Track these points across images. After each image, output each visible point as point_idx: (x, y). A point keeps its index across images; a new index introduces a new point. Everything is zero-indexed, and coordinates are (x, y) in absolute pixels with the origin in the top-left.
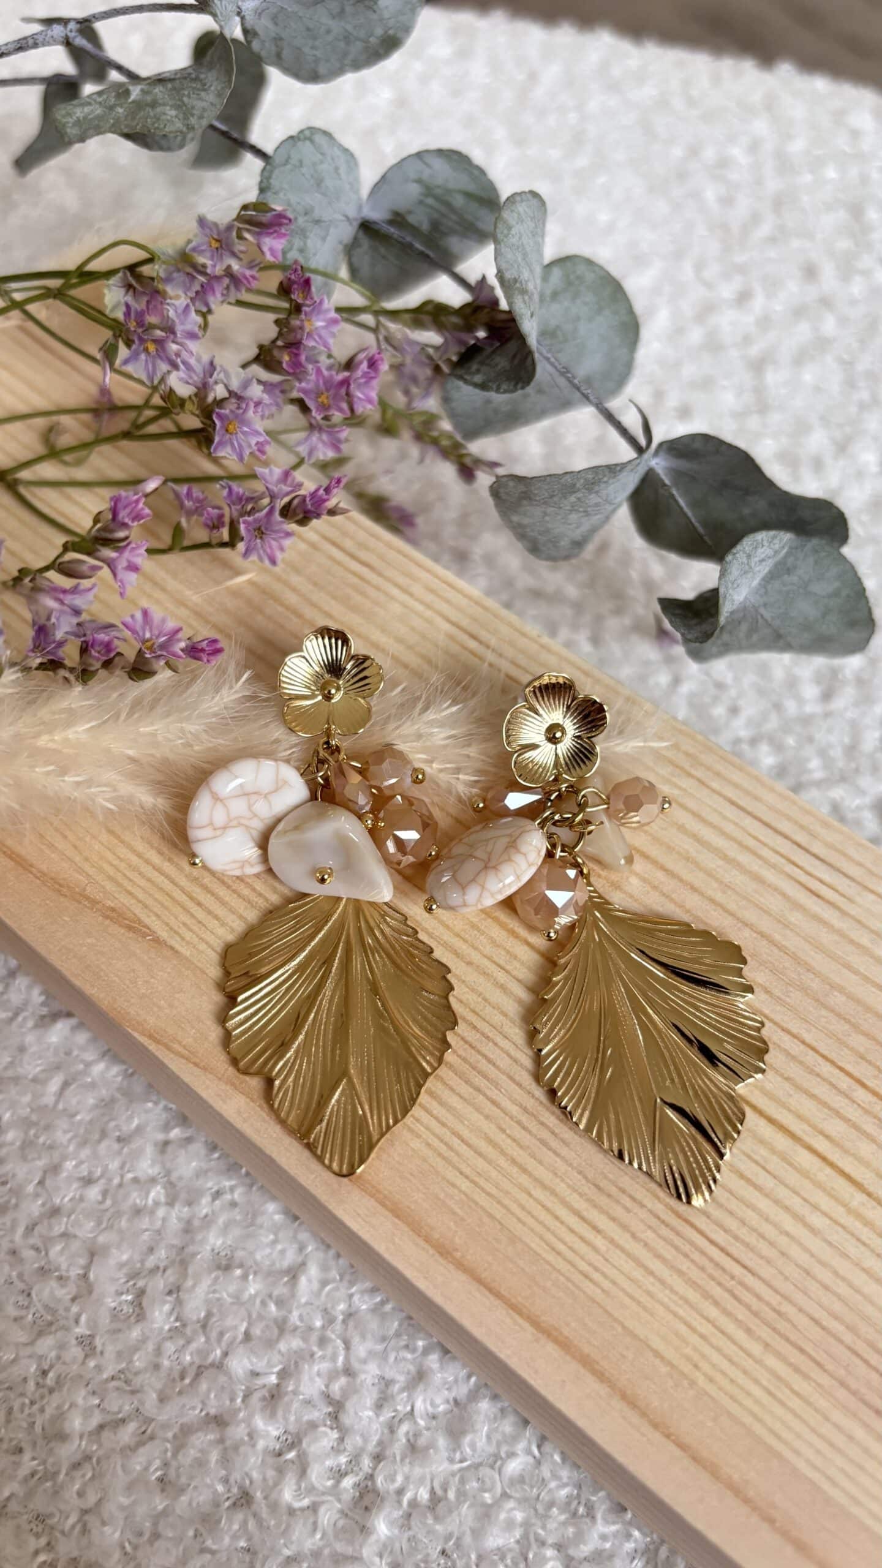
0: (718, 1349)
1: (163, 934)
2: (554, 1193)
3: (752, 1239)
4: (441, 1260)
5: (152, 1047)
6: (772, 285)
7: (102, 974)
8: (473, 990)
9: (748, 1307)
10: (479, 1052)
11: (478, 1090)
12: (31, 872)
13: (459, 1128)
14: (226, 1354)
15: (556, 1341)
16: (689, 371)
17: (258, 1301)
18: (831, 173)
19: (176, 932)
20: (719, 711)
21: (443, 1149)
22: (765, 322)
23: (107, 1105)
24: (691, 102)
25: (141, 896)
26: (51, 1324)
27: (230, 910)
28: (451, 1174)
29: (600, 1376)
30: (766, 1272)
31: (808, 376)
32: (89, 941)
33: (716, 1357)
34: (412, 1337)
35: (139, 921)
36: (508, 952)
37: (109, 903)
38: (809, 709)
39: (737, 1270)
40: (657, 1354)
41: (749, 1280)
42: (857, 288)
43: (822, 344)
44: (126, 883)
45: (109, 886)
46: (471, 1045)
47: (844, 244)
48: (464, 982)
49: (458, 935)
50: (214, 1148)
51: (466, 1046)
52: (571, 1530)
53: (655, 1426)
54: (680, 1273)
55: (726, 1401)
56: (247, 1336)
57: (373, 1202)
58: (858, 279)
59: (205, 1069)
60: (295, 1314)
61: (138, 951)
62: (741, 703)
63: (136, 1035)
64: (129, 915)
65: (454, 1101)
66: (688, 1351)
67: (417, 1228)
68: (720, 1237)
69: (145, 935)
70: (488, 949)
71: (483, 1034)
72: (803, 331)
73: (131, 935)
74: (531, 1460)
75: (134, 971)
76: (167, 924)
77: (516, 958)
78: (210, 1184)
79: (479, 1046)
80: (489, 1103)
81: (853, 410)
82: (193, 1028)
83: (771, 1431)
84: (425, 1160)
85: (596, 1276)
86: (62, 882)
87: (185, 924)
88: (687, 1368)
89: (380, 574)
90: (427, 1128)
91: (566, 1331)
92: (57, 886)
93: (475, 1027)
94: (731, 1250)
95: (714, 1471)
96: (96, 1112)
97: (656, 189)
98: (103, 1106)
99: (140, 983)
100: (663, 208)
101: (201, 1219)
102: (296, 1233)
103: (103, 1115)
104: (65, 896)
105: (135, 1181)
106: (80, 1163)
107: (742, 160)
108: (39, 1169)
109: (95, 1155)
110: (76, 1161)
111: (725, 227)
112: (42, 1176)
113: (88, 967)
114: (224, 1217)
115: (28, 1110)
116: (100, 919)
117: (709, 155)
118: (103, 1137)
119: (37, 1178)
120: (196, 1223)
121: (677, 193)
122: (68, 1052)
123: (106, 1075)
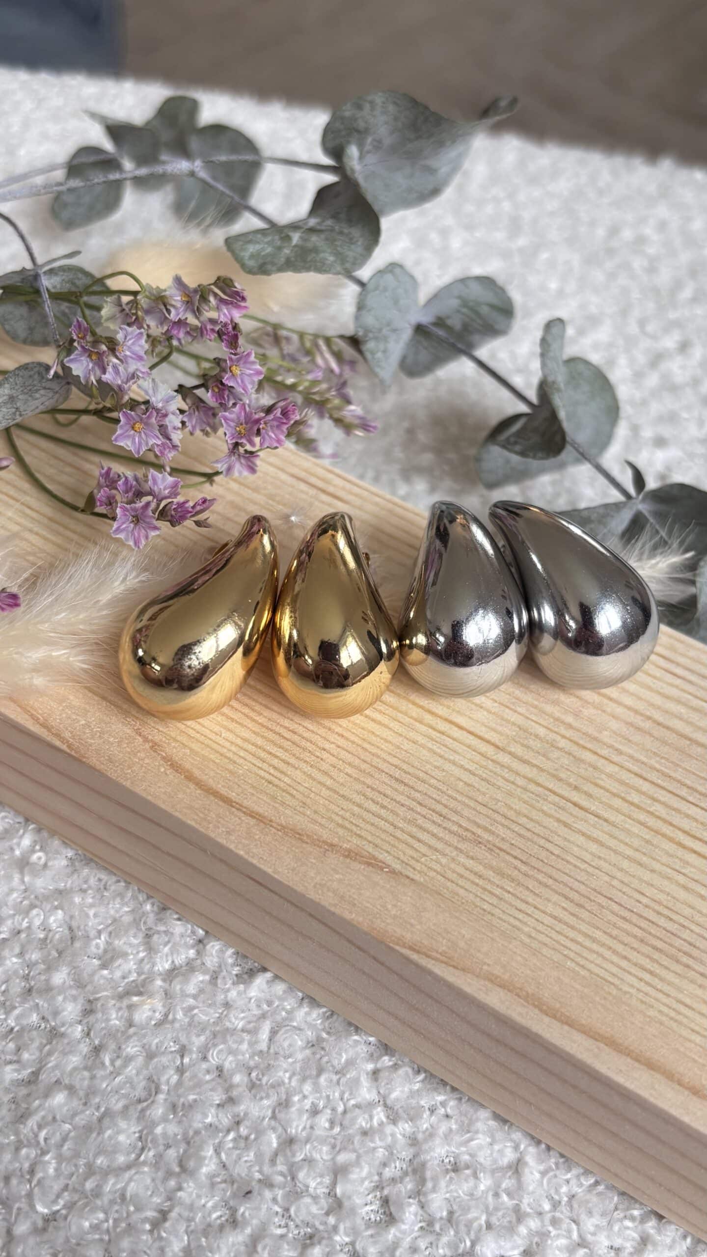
1: (397, 866)
5: (414, 957)
7: (356, 902)
8: (661, 891)
10: (679, 937)
11: (687, 966)
12: (271, 826)
13: (680, 996)
14: (473, 1244)
16: (655, 408)
17: (491, 1194)
19: (407, 864)
21: (673, 1014)
23: (315, 1045)
24: (601, 193)
25: (369, 838)
26: (311, 1237)
27: (446, 843)
28: (685, 1033)
32: (337, 876)
35: (375, 859)
36: (681, 860)
37: (345, 845)
44: (354, 829)
45: (341, 831)
46: (672, 934)
49: (637, 850)
51: (669, 934)
56: (489, 1226)
57: (629, 1060)
59: (463, 970)
60: (526, 1201)
61: (381, 882)
63: (397, 948)
64: (364, 853)
65: (670, 977)
67: (670, 1076)
69: (382, 869)
70: (665, 859)
73: (371, 868)
75: (381, 897)
76: (398, 859)
77: (688, 863)
79: (679, 934)
80: (698, 976)
82: (444, 938)
84: (661, 1023)
86: (300, 831)
87: (413, 858)
90: (657, 1000)
92: (297, 836)
93: (671, 919)
96: (308, 1052)
97: (590, 260)
98: (313, 1046)
99: (389, 907)
100: (598, 276)
101: (424, 1132)
102: (509, 1134)
103: (314, 1053)
104: (307, 843)
105: (358, 1106)
106: (305, 1097)
107: (655, 237)
108: (269, 1106)
109: (317, 1088)
110: (301, 1095)
111: (656, 290)
112: (274, 1112)
113: (342, 897)
114: (443, 1128)
115: (247, 1056)
116: (341, 858)
117: (627, 234)
118: (320, 1071)
119: (269, 1113)
120: (420, 1136)
121: (609, 265)
122: (270, 1003)
123: (309, 1019)
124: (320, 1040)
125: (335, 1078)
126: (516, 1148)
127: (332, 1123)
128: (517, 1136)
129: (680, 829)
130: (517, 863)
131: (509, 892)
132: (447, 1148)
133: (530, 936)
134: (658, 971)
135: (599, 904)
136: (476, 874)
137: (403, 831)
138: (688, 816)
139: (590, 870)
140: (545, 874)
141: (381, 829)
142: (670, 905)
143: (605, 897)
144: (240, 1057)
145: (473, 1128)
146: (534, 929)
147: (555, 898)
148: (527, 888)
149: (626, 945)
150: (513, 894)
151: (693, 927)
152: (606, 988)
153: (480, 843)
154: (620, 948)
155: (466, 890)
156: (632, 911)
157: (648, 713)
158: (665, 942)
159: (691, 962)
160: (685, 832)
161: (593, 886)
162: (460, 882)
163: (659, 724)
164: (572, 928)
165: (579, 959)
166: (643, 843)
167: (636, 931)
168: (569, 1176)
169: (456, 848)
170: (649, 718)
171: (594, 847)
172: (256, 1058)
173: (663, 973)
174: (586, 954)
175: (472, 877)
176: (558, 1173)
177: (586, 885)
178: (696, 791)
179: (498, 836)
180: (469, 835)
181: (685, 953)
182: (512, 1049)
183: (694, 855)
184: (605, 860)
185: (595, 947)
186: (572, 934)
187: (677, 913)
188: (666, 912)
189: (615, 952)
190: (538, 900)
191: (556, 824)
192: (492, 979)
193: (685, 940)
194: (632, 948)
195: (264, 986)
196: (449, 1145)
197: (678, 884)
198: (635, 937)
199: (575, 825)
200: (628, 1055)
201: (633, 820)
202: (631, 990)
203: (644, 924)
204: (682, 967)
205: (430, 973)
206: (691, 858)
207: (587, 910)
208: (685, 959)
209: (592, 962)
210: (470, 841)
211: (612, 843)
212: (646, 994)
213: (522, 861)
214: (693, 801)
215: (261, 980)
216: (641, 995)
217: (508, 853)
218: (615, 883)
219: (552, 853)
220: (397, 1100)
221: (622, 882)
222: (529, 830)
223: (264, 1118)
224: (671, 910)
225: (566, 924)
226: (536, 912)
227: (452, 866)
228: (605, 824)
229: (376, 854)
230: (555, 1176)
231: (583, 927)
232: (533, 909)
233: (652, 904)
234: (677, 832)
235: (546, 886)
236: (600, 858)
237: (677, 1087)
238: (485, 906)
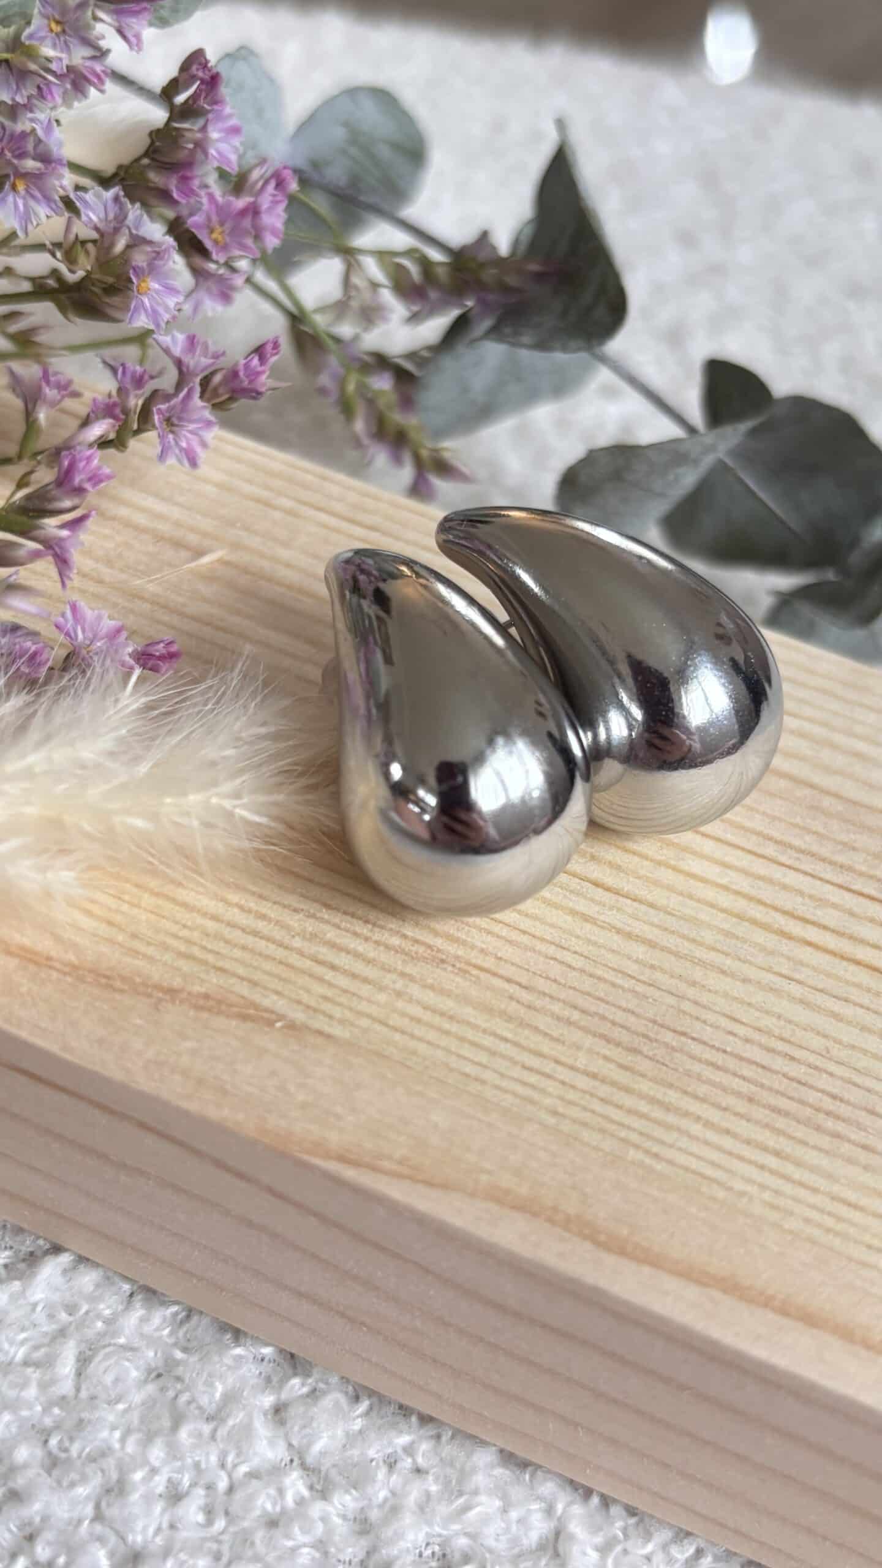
1: (299, 1016)
5: (349, 1173)
7: (228, 1087)
8: (767, 1012)
10: (811, 1087)
11: (837, 1136)
12: (51, 967)
13: (836, 1189)
19: (315, 1010)
21: (830, 1222)
23: (163, 1373)
25: (241, 971)
28: (858, 1252)
32: (189, 1044)
35: (255, 1005)
36: (789, 958)
37: (197, 988)
44: (211, 958)
45: (185, 966)
46: (799, 1082)
48: (749, 1004)
49: (714, 949)
51: (795, 1085)
57: (771, 1315)
59: (445, 1187)
61: (272, 1046)
63: (316, 1161)
64: (235, 999)
65: (812, 1157)
69: (270, 1024)
70: (762, 960)
71: (810, 1066)
73: (249, 1025)
75: (274, 1074)
76: (299, 1002)
77: (801, 963)
80: (859, 1150)
82: (400, 1134)
84: (813, 1241)
86: (108, 973)
87: (326, 998)
90: (797, 1200)
92: (103, 981)
93: (793, 1059)
96: (151, 1388)
98: (159, 1376)
99: (292, 1089)
101: (381, 1506)
102: (532, 1488)
103: (163, 1389)
104: (122, 991)
105: (253, 1475)
106: (154, 1471)
108: (88, 1498)
109: (174, 1452)
110: (147, 1469)
112: (98, 1507)
113: (200, 1082)
114: (414, 1495)
115: (39, 1408)
116: (192, 1013)
118: (177, 1421)
119: (89, 1510)
120: (374, 1515)
122: (71, 1309)
123: (147, 1329)
124: (170, 1364)
125: (207, 1429)
126: (549, 1511)
127: (209, 1512)
128: (548, 1488)
129: (776, 909)
130: (512, 989)
131: (506, 1040)
132: (426, 1529)
133: (555, 1113)
134: (788, 1150)
135: (667, 1045)
136: (442, 1014)
137: (301, 953)
138: (785, 887)
139: (640, 988)
140: (564, 1002)
141: (260, 954)
142: (786, 1035)
143: (675, 1031)
144: (25, 1413)
145: (469, 1486)
146: (561, 1099)
147: (588, 1041)
148: (536, 1029)
149: (725, 1109)
150: (516, 1044)
151: (832, 1067)
152: (704, 1189)
153: (443, 961)
154: (714, 1116)
155: (429, 1043)
156: (725, 1051)
158: (791, 1098)
159: (840, 1127)
160: (785, 913)
161: (650, 1014)
162: (417, 1032)
164: (627, 1090)
165: (648, 1144)
166: (721, 937)
167: (736, 1083)
168: (650, 1547)
169: (403, 975)
171: (639, 951)
172: (56, 1411)
173: (800, 1152)
174: (658, 1132)
175: (437, 1020)
176: (629, 1545)
177: (637, 1016)
178: (791, 847)
179: (473, 947)
180: (421, 949)
181: (828, 1113)
182: (544, 1326)
183: (809, 949)
184: (663, 971)
185: (671, 1119)
186: (629, 1101)
187: (800, 1047)
188: (780, 1046)
189: (708, 1124)
190: (560, 1047)
191: (569, 918)
192: (499, 1197)
193: (823, 1091)
194: (736, 1114)
195: (59, 1280)
196: (429, 1523)
197: (792, 999)
198: (738, 1094)
199: (602, 918)
200: (766, 1305)
201: (699, 901)
202: (749, 1188)
203: (748, 1071)
204: (828, 1139)
205: (380, 1200)
206: (806, 954)
207: (646, 1057)
208: (830, 1124)
209: (671, 1146)
210: (425, 959)
211: (670, 941)
212: (777, 1192)
213: (520, 985)
214: (788, 863)
215: (51, 1270)
216: (767, 1196)
217: (495, 974)
218: (686, 1006)
219: (570, 966)
220: (323, 1454)
221: (696, 1003)
222: (524, 932)
223: (80, 1522)
224: (789, 1042)
225: (614, 1084)
226: (559, 1068)
227: (400, 1004)
228: (652, 911)
229: (256, 996)
230: (625, 1552)
231: (645, 1086)
232: (553, 1065)
233: (756, 1036)
234: (773, 913)
236: (652, 967)
237: (863, 1353)
238: (469, 1069)
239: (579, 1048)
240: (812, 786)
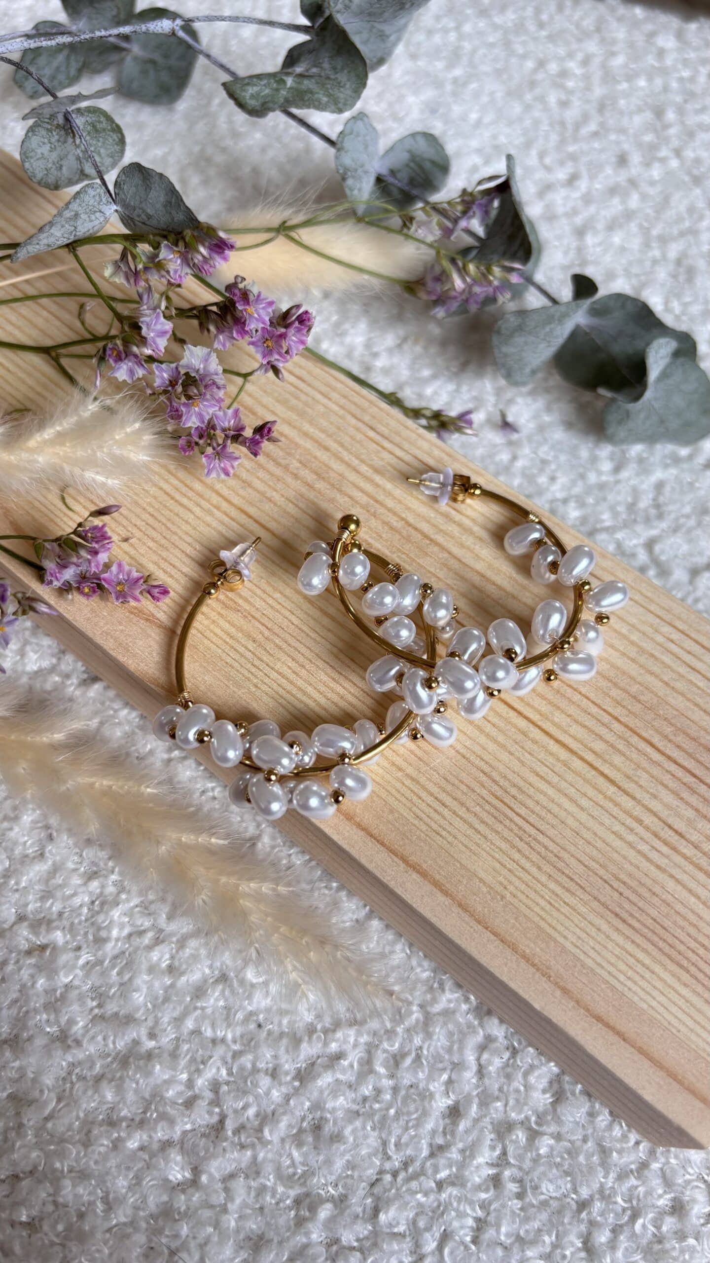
0: (520, 878)
2: (418, 783)
3: (543, 813)
4: (347, 822)
6: (595, 169)
7: (130, 648)
9: (539, 853)
15: (418, 872)
18: (642, 83)
20: (543, 480)
22: (587, 199)
24: (541, 25)
29: (446, 893)
30: (551, 832)
31: (617, 239)
32: (121, 627)
33: (517, 883)
34: (330, 881)
35: (153, 616)
38: (604, 478)
39: (533, 831)
40: (481, 880)
41: (540, 837)
42: (656, 172)
43: (629, 215)
47: (649, 138)
50: (200, 764)
52: (429, 997)
53: (479, 922)
54: (497, 832)
55: (523, 908)
58: (657, 165)
61: (153, 635)
62: (559, 474)
63: (152, 687)
64: (146, 611)
66: (501, 879)
68: (523, 811)
69: (156, 624)
72: (616, 206)
73: (148, 624)
74: (404, 955)
75: (150, 647)
78: (198, 786)
81: (648, 264)
83: (550, 925)
85: (444, 833)
88: (500, 889)
89: (309, 385)
91: (425, 866)
94: (531, 820)
95: (513, 947)
97: (513, 94)
100: (517, 108)
107: (578, 71)
111: (562, 123)
113: (121, 644)
117: (553, 67)
121: (528, 97)
130: (262, 628)
131: (250, 651)
133: (256, 686)
135: (317, 667)
147: (284, 658)
148: (265, 649)
150: (253, 654)
157: (404, 516)
161: (316, 652)
162: (214, 640)
163: (410, 525)
164: (291, 683)
167: (340, 689)
169: (219, 614)
170: (402, 519)
171: (325, 621)
175: (225, 637)
177: (311, 651)
179: (254, 606)
180: (231, 603)
184: (332, 633)
185: (304, 700)
186: (289, 688)
190: (271, 658)
198: (338, 694)
203: (347, 685)
210: (232, 609)
213: (267, 627)
217: (258, 620)
225: (287, 679)
226: (267, 668)
227: (212, 627)
232: (264, 665)
235: (280, 648)
238: (229, 660)
239: (279, 660)
240: (449, 553)
